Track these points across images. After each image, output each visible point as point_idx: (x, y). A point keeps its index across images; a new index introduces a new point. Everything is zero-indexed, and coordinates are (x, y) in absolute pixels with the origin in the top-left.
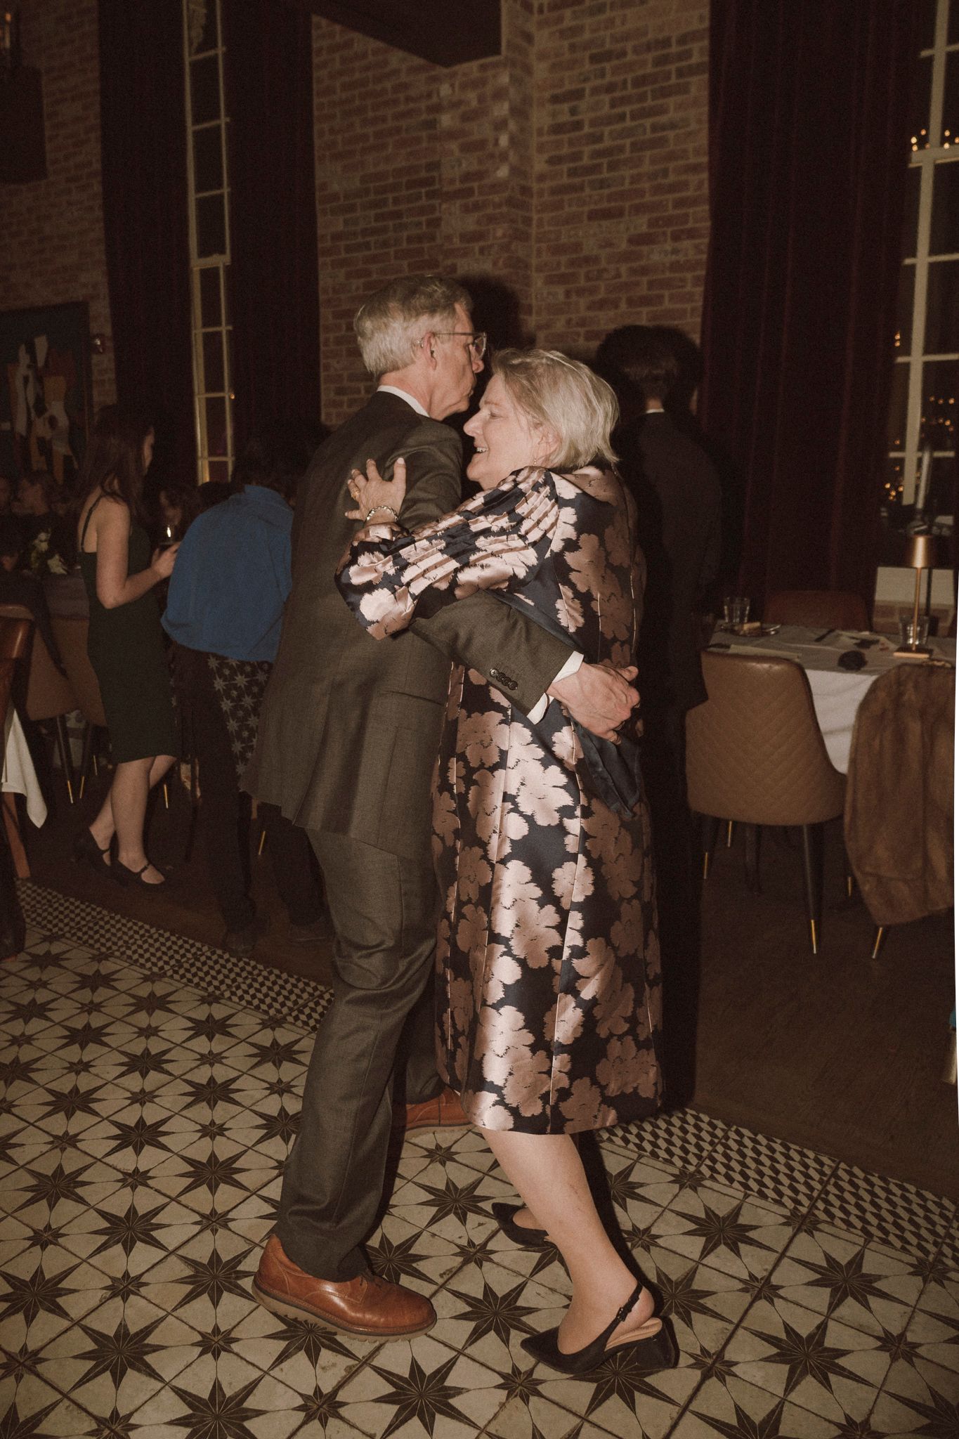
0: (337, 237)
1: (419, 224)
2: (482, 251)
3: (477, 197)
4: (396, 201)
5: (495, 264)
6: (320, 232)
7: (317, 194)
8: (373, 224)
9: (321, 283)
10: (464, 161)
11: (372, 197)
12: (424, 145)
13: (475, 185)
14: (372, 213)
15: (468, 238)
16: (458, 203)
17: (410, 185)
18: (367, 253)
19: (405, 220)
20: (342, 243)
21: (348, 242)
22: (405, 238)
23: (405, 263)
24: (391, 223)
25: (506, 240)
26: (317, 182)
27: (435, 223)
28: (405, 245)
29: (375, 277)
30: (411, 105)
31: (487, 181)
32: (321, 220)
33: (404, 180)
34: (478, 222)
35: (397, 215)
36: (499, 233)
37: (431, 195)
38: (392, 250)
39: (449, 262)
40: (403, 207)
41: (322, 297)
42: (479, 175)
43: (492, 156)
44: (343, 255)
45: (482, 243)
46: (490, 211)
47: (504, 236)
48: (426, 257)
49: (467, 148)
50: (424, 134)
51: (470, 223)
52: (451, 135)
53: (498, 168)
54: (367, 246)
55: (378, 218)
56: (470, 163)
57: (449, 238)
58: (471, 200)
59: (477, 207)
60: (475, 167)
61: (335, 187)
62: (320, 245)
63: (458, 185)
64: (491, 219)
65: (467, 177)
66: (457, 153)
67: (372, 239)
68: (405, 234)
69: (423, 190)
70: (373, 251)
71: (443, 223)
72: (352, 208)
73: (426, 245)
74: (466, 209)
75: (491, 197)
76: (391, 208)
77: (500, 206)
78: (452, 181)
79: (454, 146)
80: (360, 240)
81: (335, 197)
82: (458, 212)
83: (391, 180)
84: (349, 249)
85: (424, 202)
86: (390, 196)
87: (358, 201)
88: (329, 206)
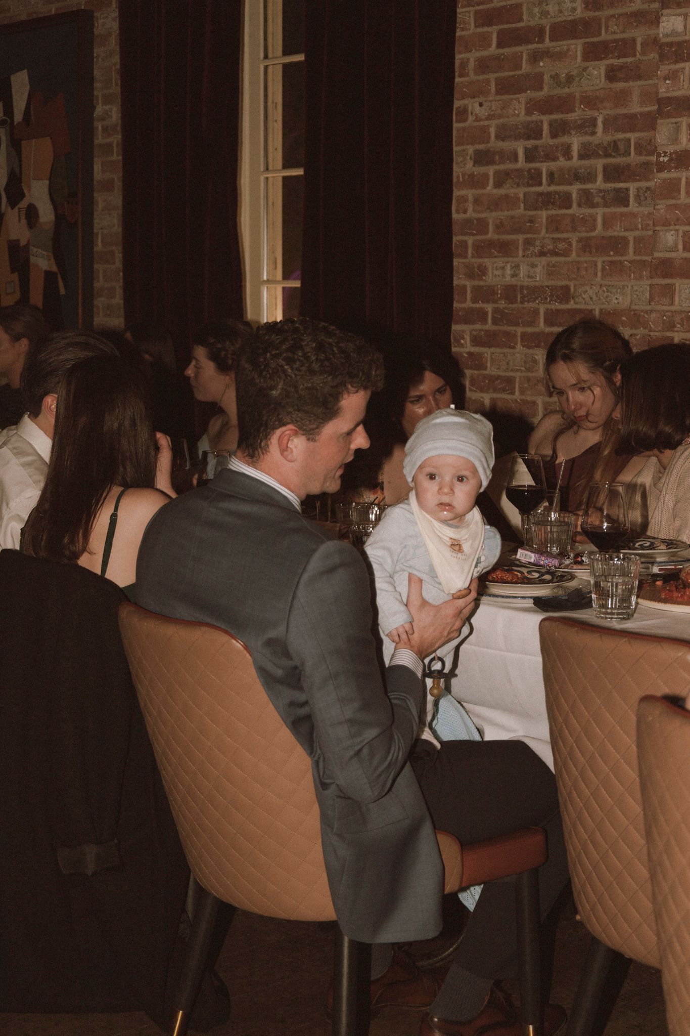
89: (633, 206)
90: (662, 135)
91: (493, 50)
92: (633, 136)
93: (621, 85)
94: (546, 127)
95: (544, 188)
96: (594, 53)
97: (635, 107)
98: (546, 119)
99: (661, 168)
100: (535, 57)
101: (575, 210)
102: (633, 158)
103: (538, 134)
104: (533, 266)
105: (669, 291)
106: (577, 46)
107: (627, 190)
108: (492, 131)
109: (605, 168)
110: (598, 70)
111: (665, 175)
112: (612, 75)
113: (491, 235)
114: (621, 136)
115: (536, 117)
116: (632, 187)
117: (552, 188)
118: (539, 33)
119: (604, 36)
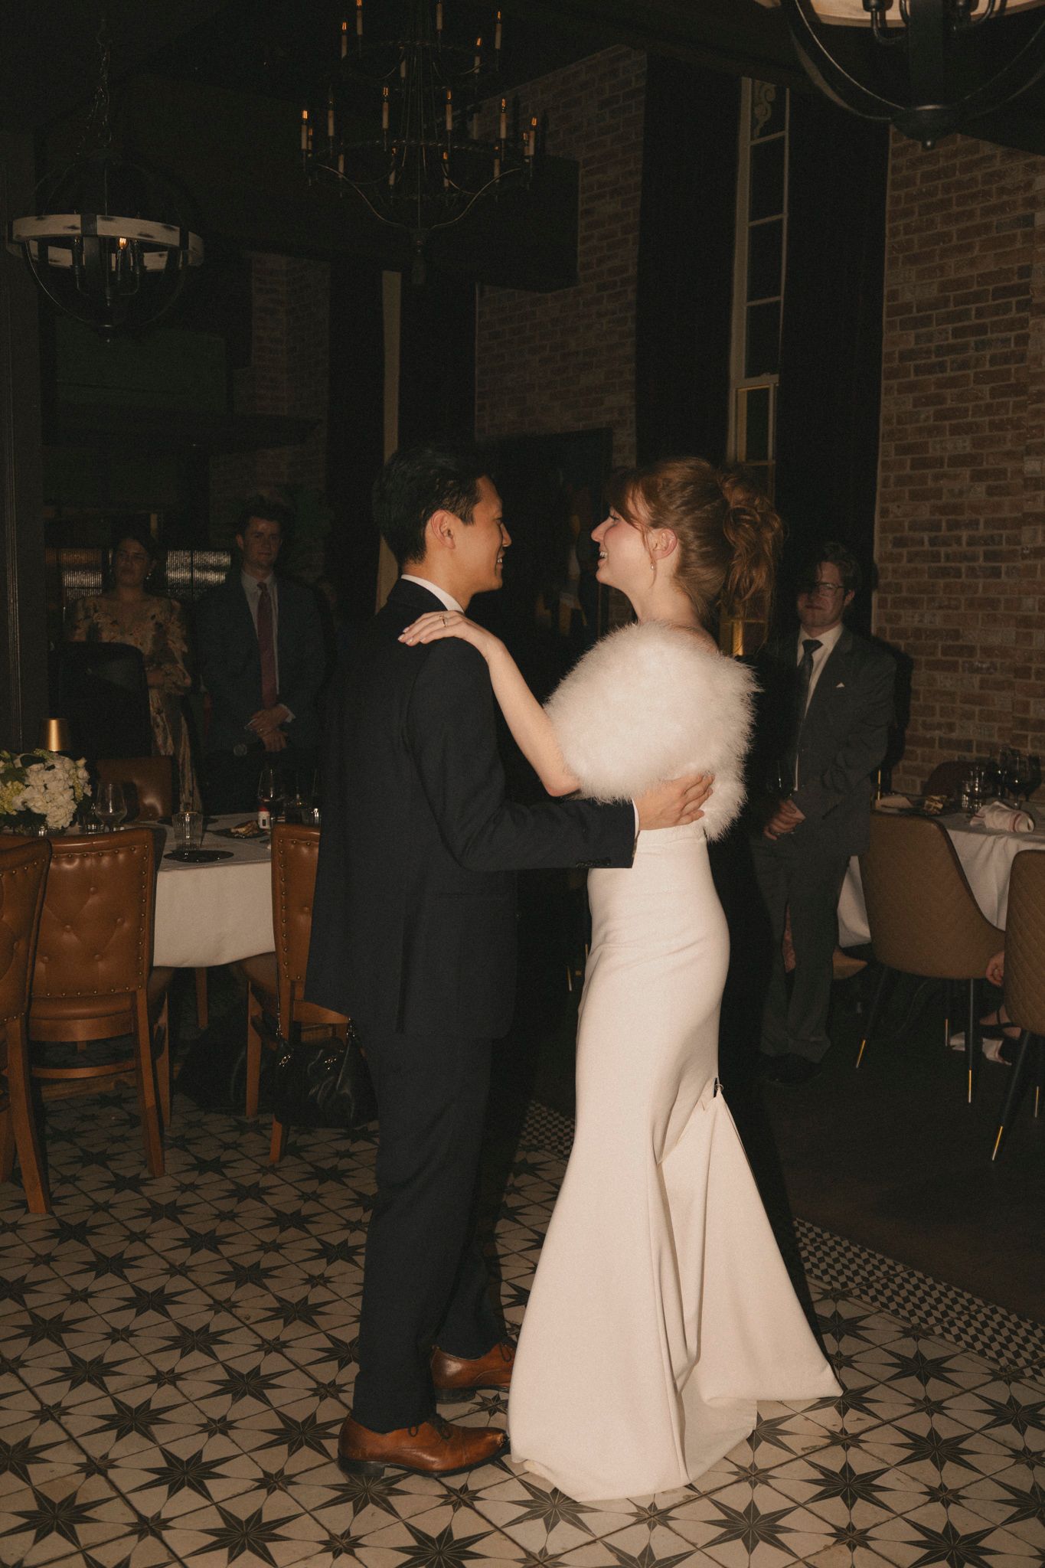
0: (906, 356)
1: (1005, 341)
4: (979, 313)
6: (885, 350)
7: (885, 304)
8: (951, 341)
9: (883, 411)
11: (951, 308)
12: (1018, 246)
14: (950, 327)
17: (999, 293)
18: (940, 375)
19: (989, 336)
20: (911, 364)
21: (918, 362)
22: (988, 357)
23: (986, 389)
24: (971, 340)
26: (885, 291)
27: (1022, 340)
28: (986, 367)
29: (949, 404)
30: (1005, 198)
33: (991, 288)
35: (980, 329)
37: (1023, 306)
38: (971, 373)
40: (986, 320)
41: (883, 428)
44: (912, 378)
48: (1013, 381)
50: (1019, 232)
54: (941, 367)
55: (957, 333)
57: (1037, 359)
61: (907, 297)
62: (884, 365)
67: (948, 359)
68: (988, 354)
69: (1014, 300)
70: (948, 374)
71: (1030, 341)
72: (926, 321)
73: (1013, 367)
76: (974, 321)
80: (933, 359)
81: (907, 308)
83: (975, 288)
84: (918, 370)
85: (1013, 314)
86: (973, 307)
87: (934, 313)
88: (897, 318)
89: (1004, 578)
90: (1026, 535)
91: (907, 471)
92: (1004, 533)
93: (996, 499)
94: (944, 524)
95: (943, 564)
96: (977, 476)
97: (1006, 513)
98: (944, 518)
99: (1024, 557)
100: (937, 477)
101: (964, 579)
102: (1004, 547)
103: (939, 529)
104: (934, 615)
105: (1028, 637)
106: (966, 472)
107: (1001, 567)
108: (906, 524)
109: (985, 554)
110: (980, 488)
111: (1027, 562)
112: (990, 491)
113: (904, 594)
114: (995, 532)
115: (937, 517)
117: (948, 564)
118: (940, 461)
119: (985, 466)
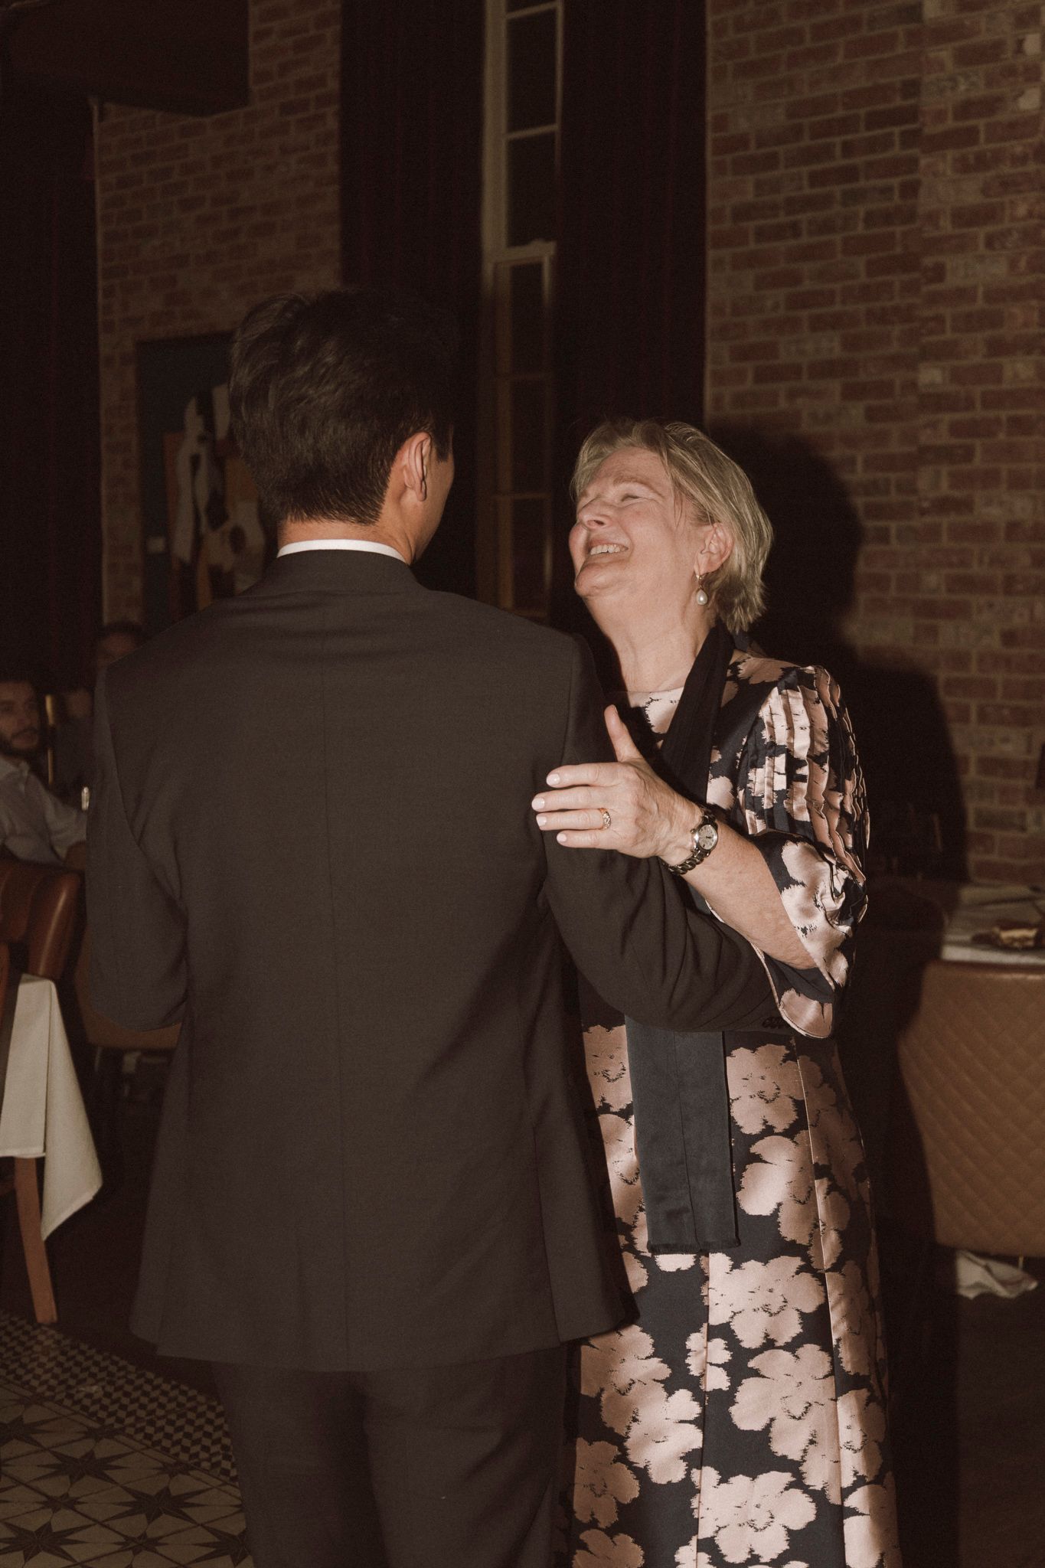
0: (742, 213)
1: (887, 191)
2: (990, 243)
3: (983, 146)
4: (848, 149)
5: (1013, 264)
6: (711, 203)
7: (710, 136)
8: (807, 191)
9: (711, 296)
10: (961, 80)
11: (806, 142)
12: (900, 50)
13: (981, 123)
14: (805, 170)
15: (966, 217)
16: (951, 154)
17: (875, 120)
18: (792, 242)
19: (862, 183)
20: (751, 225)
21: (762, 222)
22: (862, 215)
23: (860, 262)
24: (837, 190)
25: (1036, 221)
26: (710, 116)
27: (911, 190)
28: (860, 229)
29: (807, 285)
31: (1003, 117)
32: (713, 184)
33: (862, 112)
34: (985, 191)
35: (849, 174)
36: (1022, 210)
37: (911, 138)
38: (837, 238)
39: (928, 261)
40: (859, 160)
41: (711, 322)
42: (990, 106)
43: (1011, 72)
44: (752, 246)
45: (990, 228)
46: (1006, 169)
47: (1030, 215)
48: (899, 250)
49: (969, 57)
50: (900, 30)
51: (970, 193)
52: (942, 34)
53: (1022, 93)
54: (795, 230)
55: (816, 179)
56: (971, 86)
57: (932, 218)
58: (971, 151)
59: (982, 163)
60: (981, 92)
61: (742, 125)
62: (711, 228)
63: (950, 124)
64: (1007, 185)
65: (965, 109)
66: (950, 65)
67: (803, 218)
68: (861, 210)
69: (897, 130)
70: (805, 240)
71: (922, 191)
72: (771, 161)
73: (899, 230)
74: (964, 167)
75: (1007, 144)
76: (840, 162)
77: (1023, 160)
78: (940, 116)
79: (944, 54)
80: (783, 218)
81: (742, 141)
82: (949, 172)
83: (840, 112)
84: (761, 235)
85: (896, 151)
86: (838, 140)
87: (781, 149)
88: (728, 158)
89: (895, 544)
90: (924, 479)
91: (749, 384)
92: (893, 476)
93: (880, 425)
96: (852, 393)
97: (895, 447)
99: (923, 512)
100: (792, 395)
102: (895, 497)
105: (933, 632)
106: (835, 386)
107: (888, 528)
110: (857, 411)
111: (928, 520)
112: (871, 415)
114: (880, 475)
116: (893, 526)
118: (795, 371)
119: (863, 377)
